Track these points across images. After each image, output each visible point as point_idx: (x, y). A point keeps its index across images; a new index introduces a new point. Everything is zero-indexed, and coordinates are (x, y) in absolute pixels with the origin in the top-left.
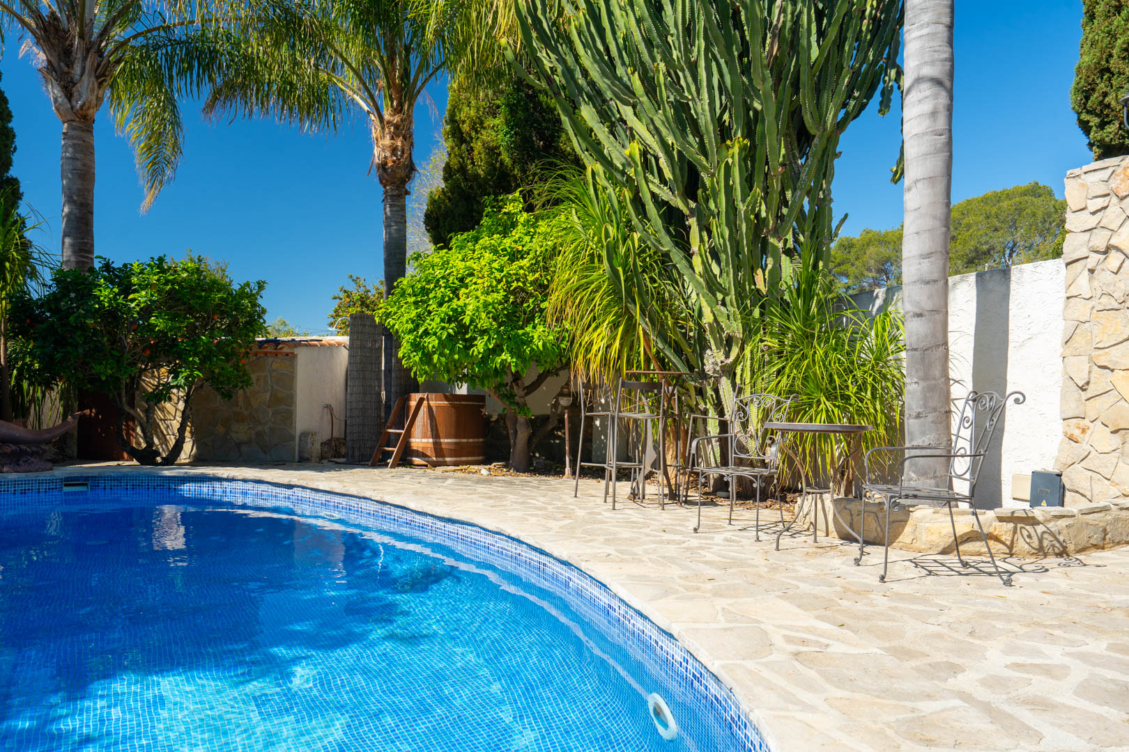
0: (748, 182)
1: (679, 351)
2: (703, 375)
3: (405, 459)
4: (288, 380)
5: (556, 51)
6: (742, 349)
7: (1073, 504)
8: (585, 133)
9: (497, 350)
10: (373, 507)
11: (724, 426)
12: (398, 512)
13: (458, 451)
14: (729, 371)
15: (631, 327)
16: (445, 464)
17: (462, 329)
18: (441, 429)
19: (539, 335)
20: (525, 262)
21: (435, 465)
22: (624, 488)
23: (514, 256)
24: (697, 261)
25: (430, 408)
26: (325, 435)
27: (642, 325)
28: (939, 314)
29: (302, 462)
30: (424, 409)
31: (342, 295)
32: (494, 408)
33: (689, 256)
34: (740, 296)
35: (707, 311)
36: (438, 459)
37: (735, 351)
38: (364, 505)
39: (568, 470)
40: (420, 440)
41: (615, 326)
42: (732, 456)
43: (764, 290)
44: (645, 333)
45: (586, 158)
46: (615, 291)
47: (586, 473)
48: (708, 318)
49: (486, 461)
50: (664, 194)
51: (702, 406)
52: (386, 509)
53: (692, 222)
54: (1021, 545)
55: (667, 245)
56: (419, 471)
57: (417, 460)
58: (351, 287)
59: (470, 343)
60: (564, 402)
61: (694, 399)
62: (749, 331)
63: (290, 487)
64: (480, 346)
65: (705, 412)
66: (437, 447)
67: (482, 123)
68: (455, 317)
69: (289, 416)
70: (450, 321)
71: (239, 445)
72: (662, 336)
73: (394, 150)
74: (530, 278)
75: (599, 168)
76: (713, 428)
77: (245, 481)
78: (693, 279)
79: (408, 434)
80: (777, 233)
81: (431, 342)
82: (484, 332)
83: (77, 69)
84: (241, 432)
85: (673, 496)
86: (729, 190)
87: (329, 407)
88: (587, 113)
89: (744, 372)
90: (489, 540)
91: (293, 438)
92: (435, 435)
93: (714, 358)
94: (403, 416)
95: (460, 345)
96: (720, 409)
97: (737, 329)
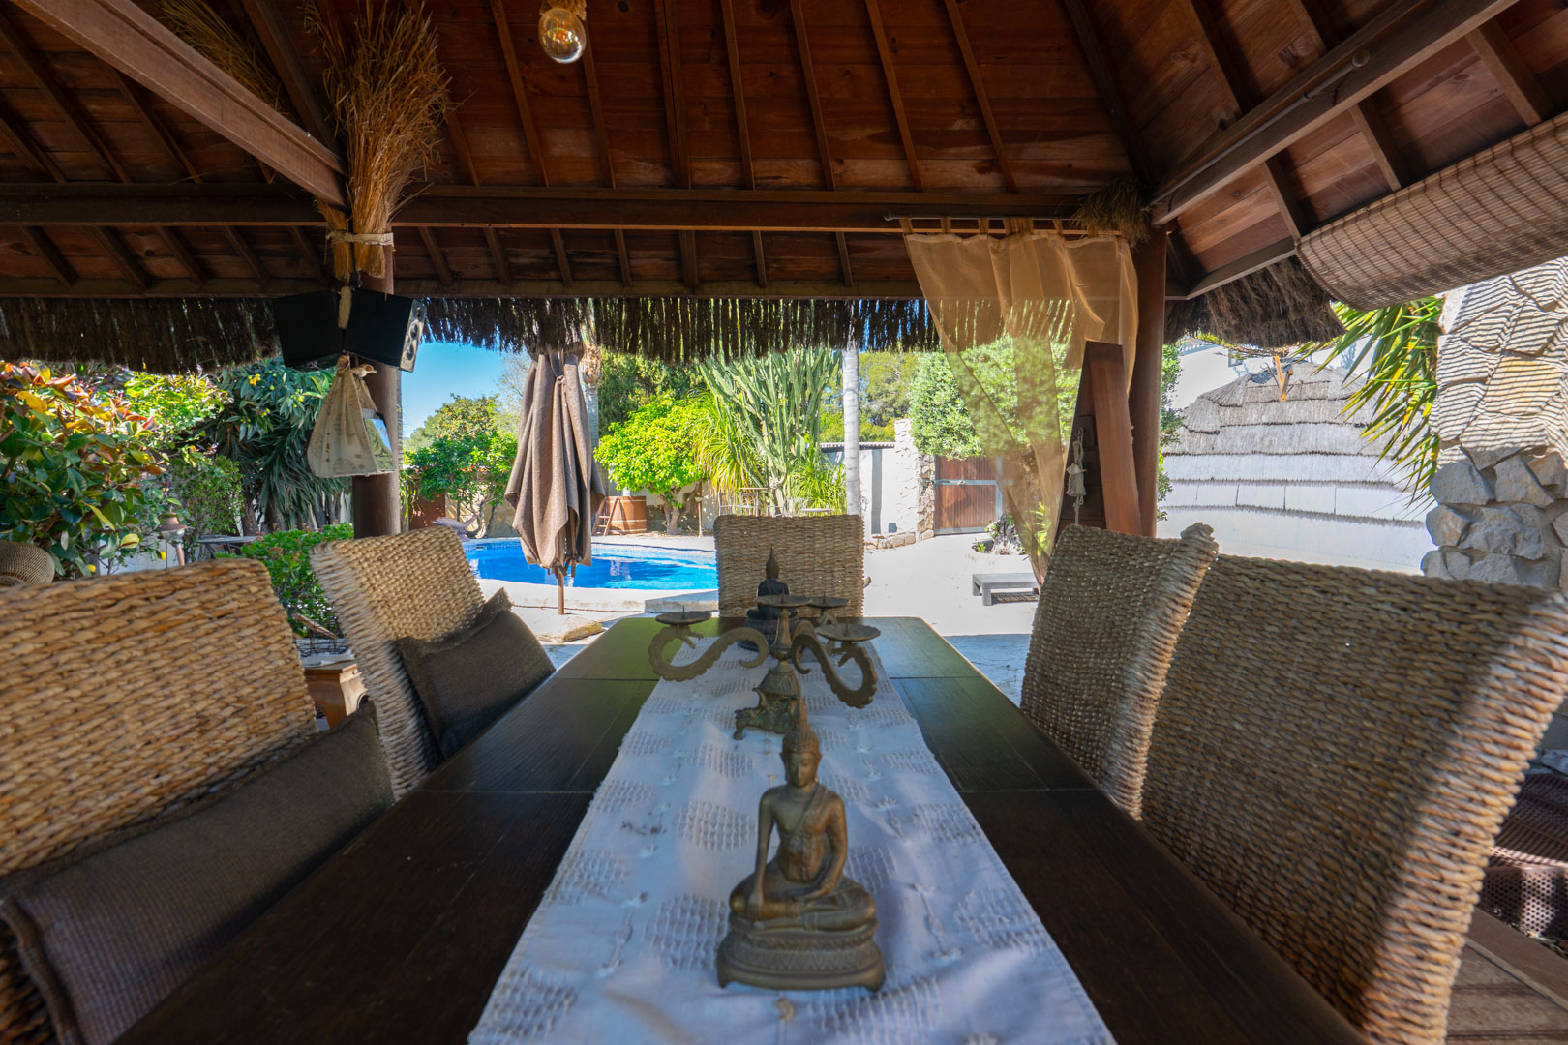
0: (788, 414)
1: (758, 478)
3: (610, 531)
6: (785, 478)
7: (899, 531)
8: (716, 382)
9: (671, 475)
13: (635, 526)
14: (781, 487)
15: (738, 467)
16: (630, 533)
17: (652, 466)
18: (627, 516)
19: (691, 470)
20: (680, 433)
21: (624, 534)
23: (674, 429)
24: (765, 439)
25: (620, 504)
27: (743, 467)
28: (857, 469)
30: (618, 505)
33: (762, 437)
34: (785, 457)
35: (770, 461)
36: (626, 530)
37: (783, 478)
39: (701, 532)
40: (617, 522)
41: (732, 466)
43: (794, 454)
44: (745, 472)
45: (714, 391)
46: (732, 452)
48: (770, 464)
49: (652, 530)
50: (751, 410)
53: (763, 422)
54: (880, 545)
55: (755, 435)
57: (615, 532)
59: (655, 474)
60: (698, 499)
62: (789, 470)
64: (662, 474)
66: (626, 526)
68: (648, 461)
70: (645, 463)
72: (751, 470)
73: (592, 365)
74: (683, 441)
75: (721, 397)
78: (763, 447)
79: (612, 518)
81: (636, 473)
82: (662, 468)
86: (781, 414)
88: (716, 374)
89: (786, 486)
92: (624, 518)
93: (773, 481)
95: (651, 474)
96: (776, 502)
97: (783, 469)
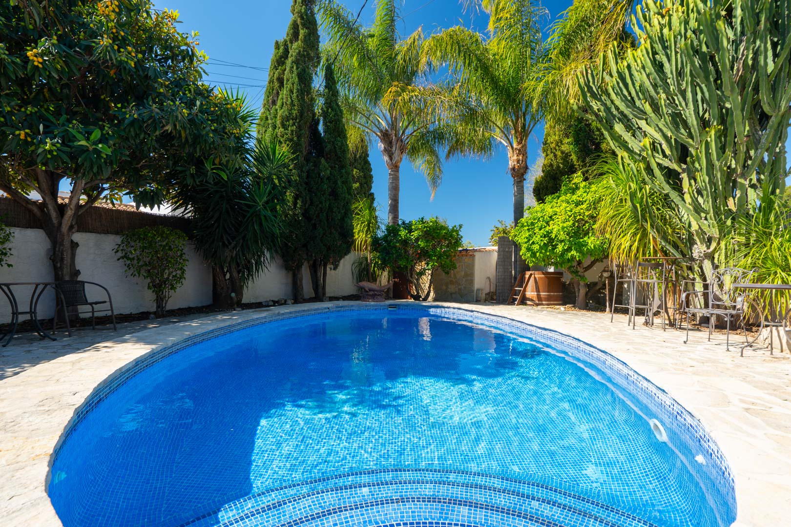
0: (722, 149)
1: (676, 247)
2: (692, 259)
3: (523, 301)
4: (472, 266)
5: (600, 100)
6: (719, 244)
8: (617, 138)
9: (569, 249)
10: (508, 321)
11: (706, 287)
12: (519, 324)
13: (549, 299)
14: (710, 257)
15: (645, 235)
16: (542, 304)
17: (551, 240)
18: (541, 288)
19: (591, 241)
20: (584, 206)
21: (537, 305)
22: (641, 320)
23: (578, 203)
24: (687, 197)
25: (535, 278)
26: (487, 291)
27: (652, 234)
29: (477, 301)
30: (532, 279)
31: (495, 229)
32: (567, 278)
33: (681, 194)
34: (717, 213)
35: (694, 224)
36: (539, 302)
37: (714, 245)
38: (504, 320)
39: (608, 309)
40: (530, 293)
41: (635, 234)
42: (711, 303)
43: (734, 209)
44: (654, 238)
45: (617, 150)
46: (636, 217)
47: (617, 311)
48: (695, 227)
49: (564, 304)
50: (666, 163)
51: (691, 276)
52: (514, 323)
53: (684, 176)
55: (667, 189)
56: (530, 307)
57: (529, 302)
58: (499, 225)
59: (555, 247)
60: (606, 275)
61: (686, 272)
62: (723, 233)
63: (472, 311)
64: (560, 248)
65: (694, 279)
66: (539, 298)
67: (561, 142)
68: (548, 235)
69: (472, 282)
70: (545, 237)
71: (451, 294)
72: (665, 238)
73: (518, 161)
74: (587, 213)
75: (626, 155)
76: (699, 287)
77: (454, 308)
78: (684, 206)
79: (525, 290)
80: (743, 175)
81: (536, 247)
82: (562, 241)
83: (394, 148)
84: (452, 288)
85: (672, 325)
86: (708, 154)
87: (489, 278)
88: (619, 128)
89: (720, 257)
90: (564, 339)
91: (473, 291)
92: (538, 290)
93: (698, 250)
94: (522, 282)
95: (550, 248)
96: (703, 277)
97: (715, 232)
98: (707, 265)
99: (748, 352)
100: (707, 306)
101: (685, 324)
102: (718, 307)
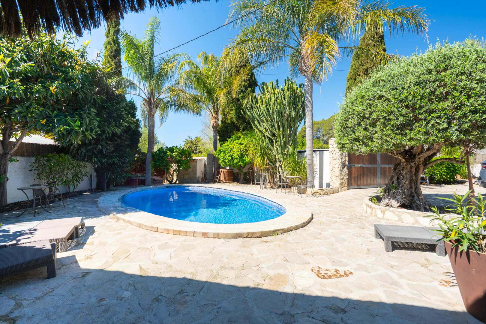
0: (283, 137)
1: (272, 162)
2: (276, 167)
3: (219, 182)
4: (196, 166)
5: (250, 112)
6: (283, 163)
7: (331, 187)
8: (256, 126)
9: (239, 162)
11: (280, 176)
13: (229, 180)
14: (281, 166)
15: (264, 159)
16: (227, 182)
17: (232, 158)
18: (226, 176)
19: (247, 159)
20: (243, 146)
21: (224, 183)
22: (263, 186)
23: (242, 144)
24: (275, 148)
25: (223, 172)
26: (202, 177)
27: (266, 158)
28: (312, 159)
29: (198, 182)
30: (222, 172)
31: (186, 140)
32: (235, 171)
33: (273, 148)
34: (282, 154)
35: (277, 156)
36: (225, 181)
37: (282, 163)
39: (251, 183)
40: (222, 178)
41: (261, 158)
42: (281, 181)
43: (286, 153)
44: (266, 160)
45: (255, 129)
46: (261, 152)
47: (257, 184)
48: (277, 157)
49: (234, 182)
50: (269, 136)
51: (276, 172)
53: (274, 141)
54: (322, 193)
55: (270, 146)
56: (221, 184)
57: (221, 182)
58: (188, 139)
59: (234, 161)
60: (251, 171)
61: (275, 171)
62: (284, 160)
63: (206, 187)
64: (236, 161)
65: (277, 173)
67: (229, 112)
68: (231, 156)
69: (196, 174)
70: (230, 157)
71: (186, 179)
72: (269, 160)
73: (215, 122)
74: (244, 149)
75: (258, 131)
76: (278, 176)
77: (197, 186)
78: (274, 151)
79: (220, 177)
80: (288, 144)
81: (227, 161)
82: (236, 159)
83: (152, 106)
84: (186, 177)
85: (272, 188)
86: (280, 137)
87: (202, 171)
88: (256, 122)
89: (283, 166)
91: (196, 178)
92: (225, 177)
93: (278, 164)
94: (218, 173)
95: (232, 161)
96: (279, 172)
97: (282, 159)
98: (280, 168)
99: (289, 194)
100: (280, 182)
101: (275, 188)
102: (283, 182)
